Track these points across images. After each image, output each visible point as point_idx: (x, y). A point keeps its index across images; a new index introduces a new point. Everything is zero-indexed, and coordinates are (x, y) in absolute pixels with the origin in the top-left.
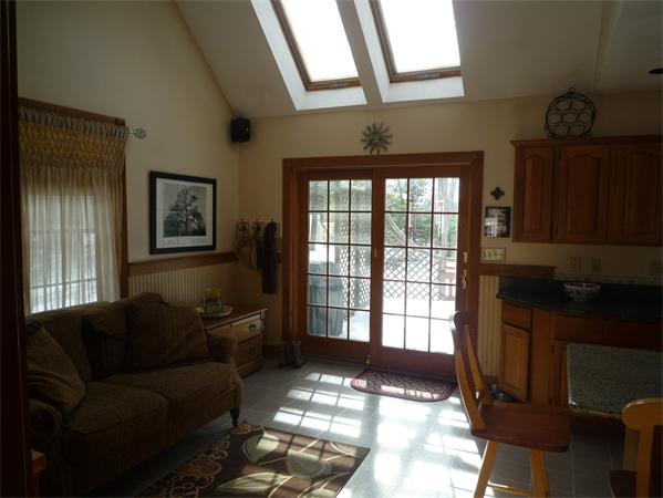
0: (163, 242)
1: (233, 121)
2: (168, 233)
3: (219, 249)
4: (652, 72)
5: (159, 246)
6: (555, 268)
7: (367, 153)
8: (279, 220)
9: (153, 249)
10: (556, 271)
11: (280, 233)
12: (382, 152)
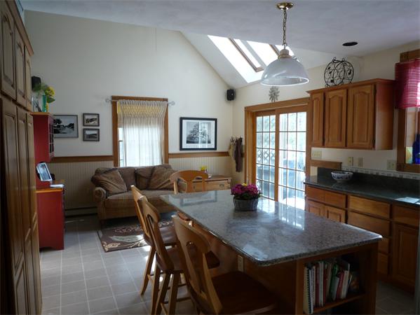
0: (185, 145)
1: (228, 91)
2: (188, 142)
3: (219, 150)
4: (344, 45)
5: (183, 147)
6: (341, 163)
7: (270, 102)
8: (243, 137)
9: (181, 149)
10: (343, 165)
11: (243, 143)
12: (276, 101)
